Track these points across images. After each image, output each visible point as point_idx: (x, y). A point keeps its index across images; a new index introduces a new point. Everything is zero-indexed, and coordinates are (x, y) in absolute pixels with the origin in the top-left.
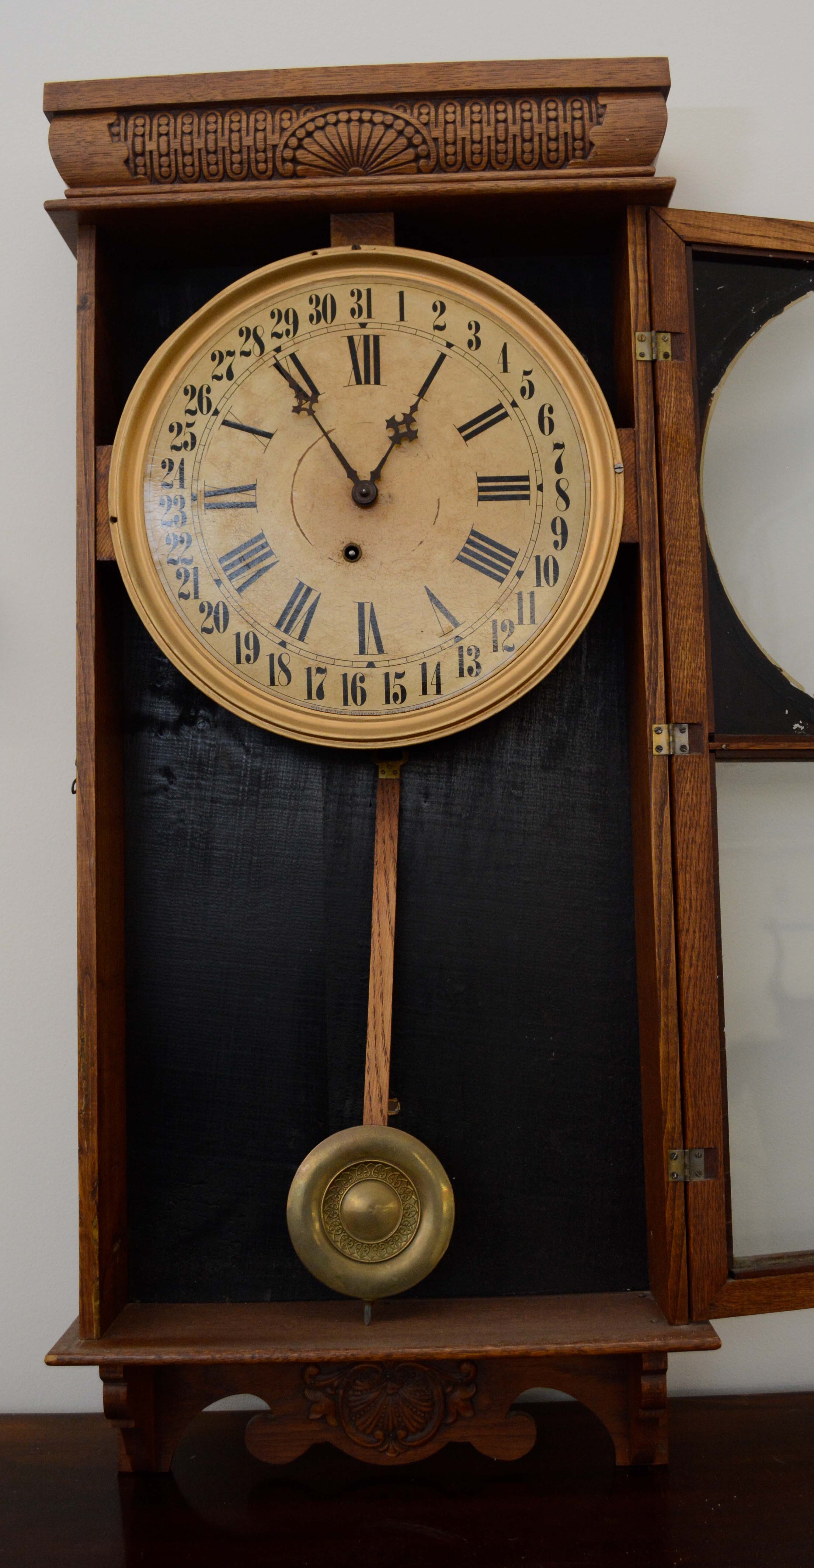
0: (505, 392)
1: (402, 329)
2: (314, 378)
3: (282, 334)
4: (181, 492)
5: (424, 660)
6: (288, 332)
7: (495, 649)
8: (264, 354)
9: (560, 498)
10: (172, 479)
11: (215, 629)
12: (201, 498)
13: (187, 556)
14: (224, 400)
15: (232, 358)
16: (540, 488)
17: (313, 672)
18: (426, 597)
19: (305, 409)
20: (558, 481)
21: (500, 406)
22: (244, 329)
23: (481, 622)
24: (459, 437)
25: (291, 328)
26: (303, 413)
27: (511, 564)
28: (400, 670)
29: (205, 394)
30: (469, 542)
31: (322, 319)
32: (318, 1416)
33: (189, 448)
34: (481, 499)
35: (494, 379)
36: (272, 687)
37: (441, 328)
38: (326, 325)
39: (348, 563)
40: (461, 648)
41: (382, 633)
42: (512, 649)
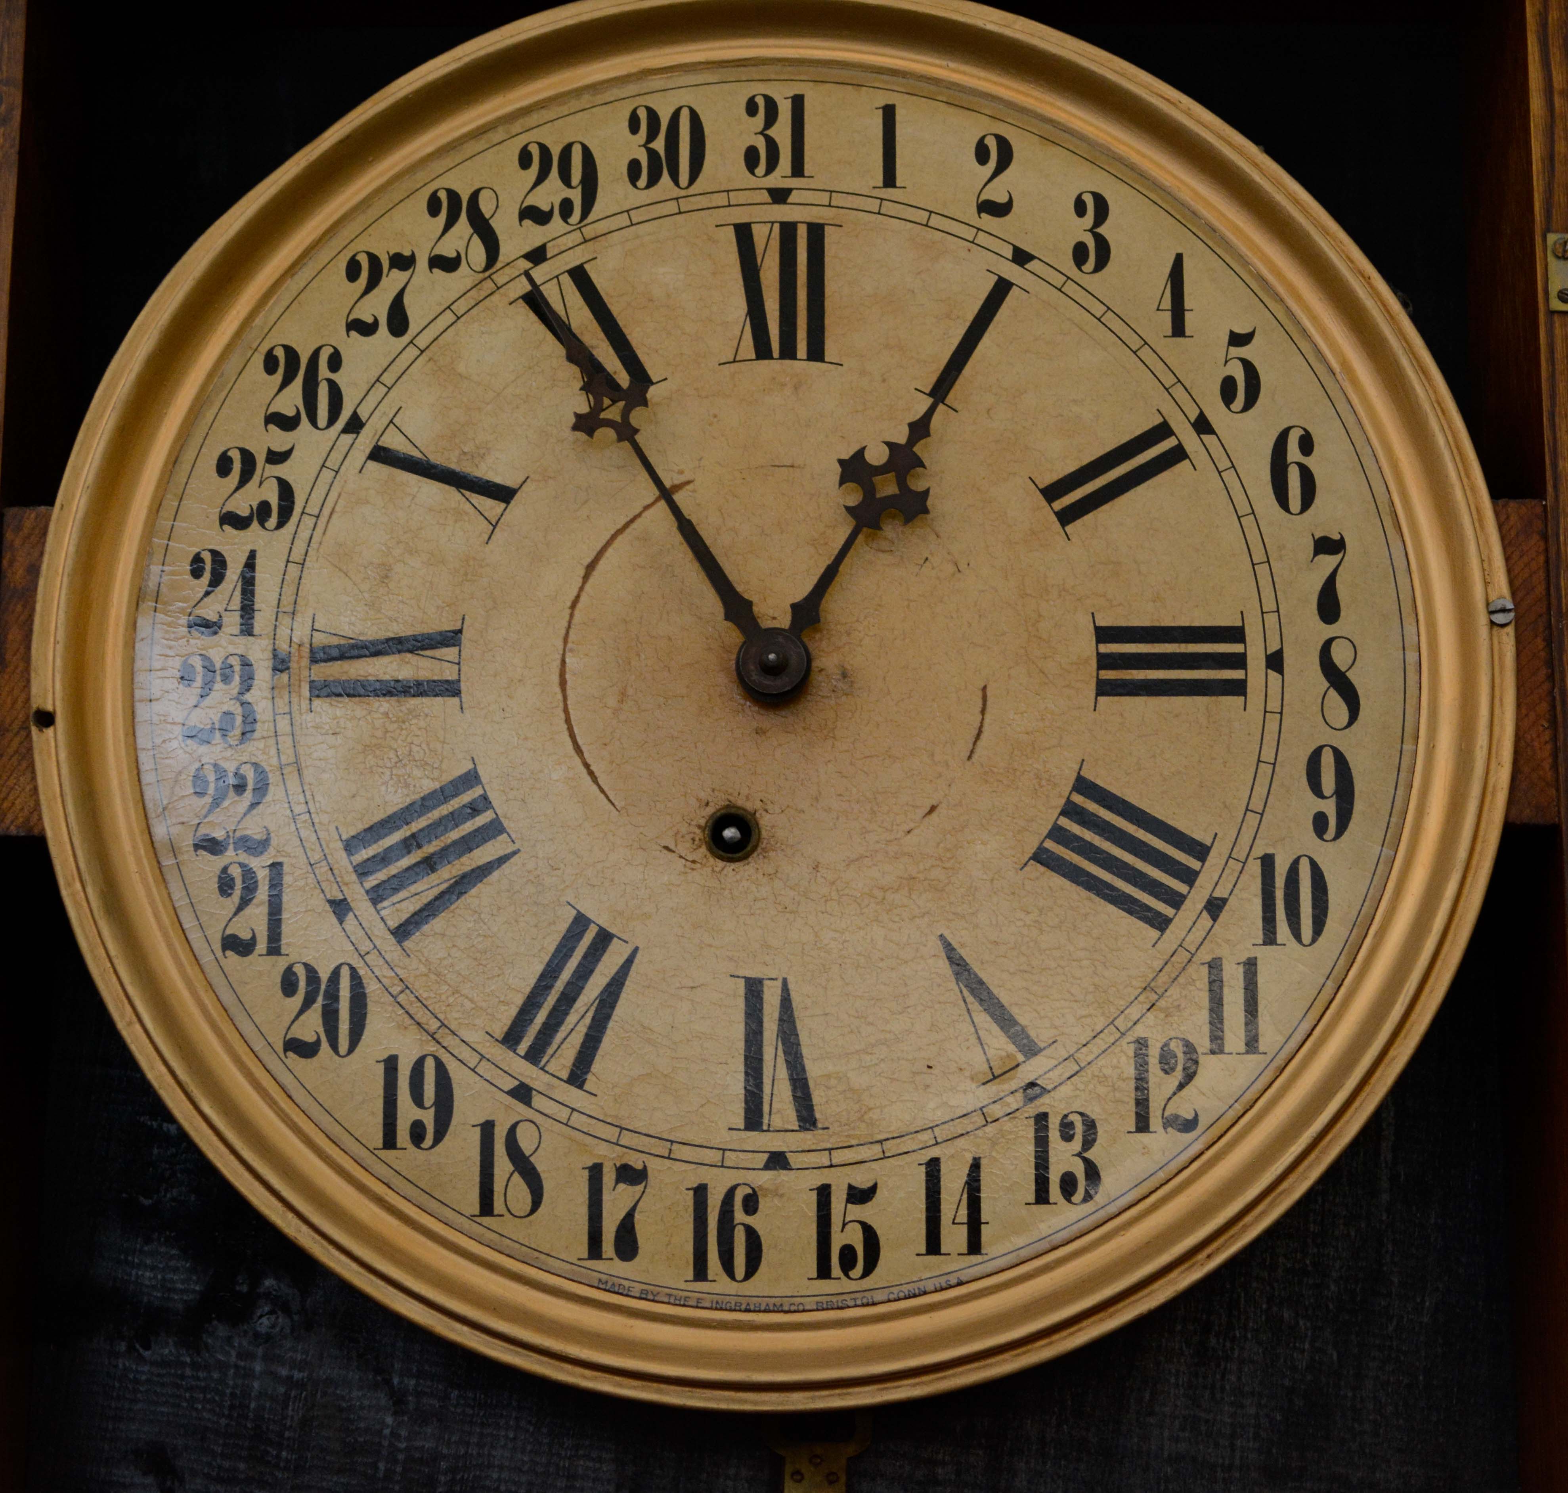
0: (1179, 392)
1: (888, 208)
2: (635, 336)
3: (551, 212)
4: (242, 645)
5: (934, 1152)
6: (566, 207)
7: (1142, 1125)
8: (499, 265)
9: (1333, 694)
10: (220, 608)
11: (325, 1045)
12: (300, 664)
13: (253, 829)
14: (380, 390)
15: (408, 274)
16: (1275, 662)
17: (609, 1177)
18: (944, 966)
19: (609, 423)
20: (1328, 644)
21: (1163, 430)
22: (443, 195)
23: (1100, 1044)
24: (1047, 514)
25: (576, 196)
26: (607, 434)
27: (1189, 877)
28: (861, 1179)
29: (324, 371)
30: (1070, 810)
31: (666, 177)
33: (273, 522)
34: (1104, 689)
35: (1145, 353)
36: (486, 1220)
37: (999, 210)
38: (677, 192)
39: (720, 864)
40: (1042, 1119)
41: (813, 1070)
42: (1189, 1125)
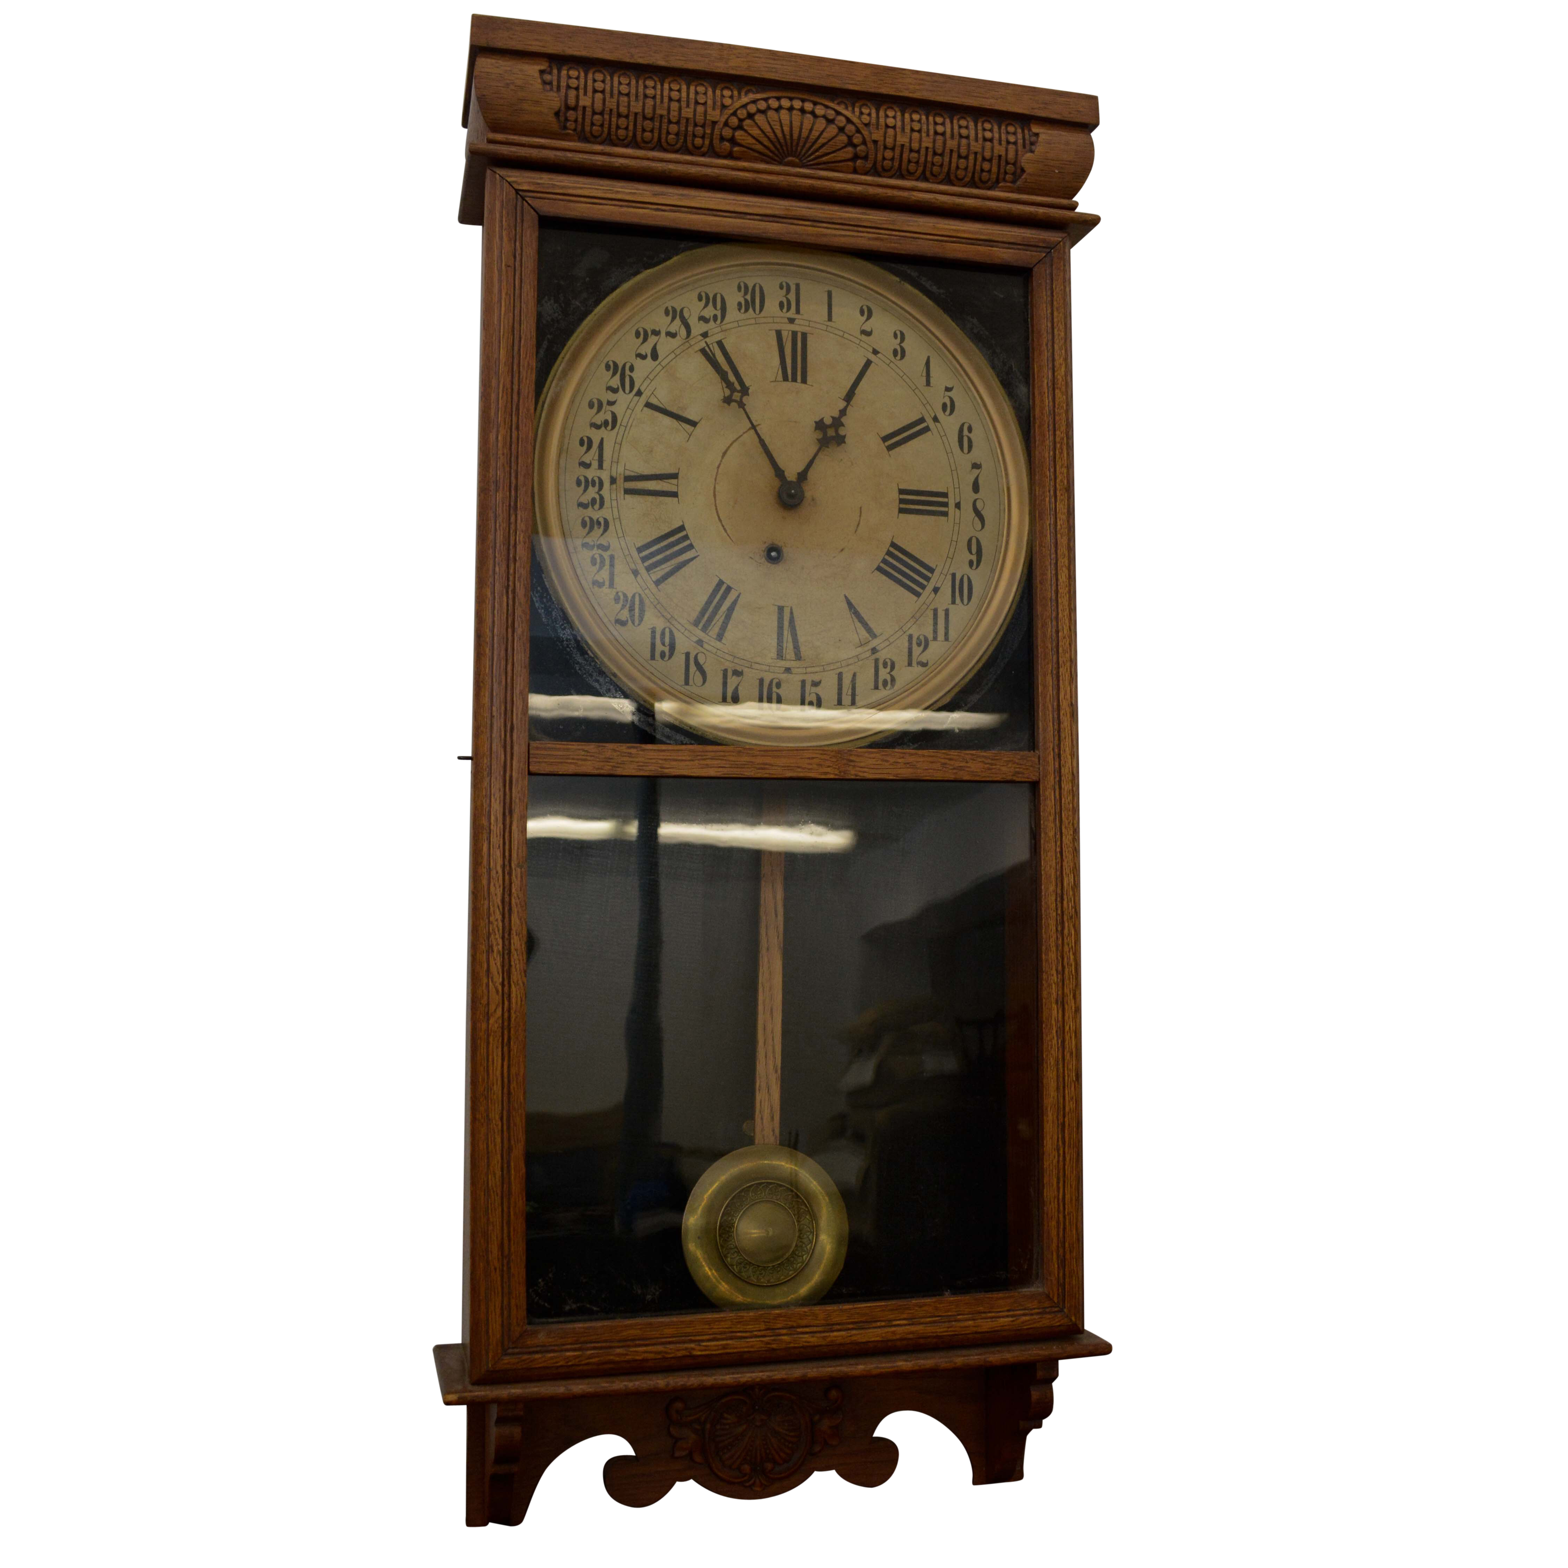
0: (928, 407)
1: (829, 329)
2: (740, 369)
3: (710, 319)
4: (599, 473)
5: (840, 670)
6: (715, 318)
7: (910, 664)
8: (691, 337)
9: (976, 518)
10: (591, 459)
11: (630, 622)
12: (620, 481)
13: (603, 541)
14: (648, 381)
15: (658, 337)
16: (958, 506)
17: (730, 673)
18: (846, 606)
19: (735, 401)
20: (975, 501)
21: (922, 420)
22: (670, 308)
23: (898, 635)
24: (883, 446)
25: (719, 313)
26: (733, 404)
27: (928, 579)
28: (816, 678)
29: (627, 372)
30: (889, 553)
31: (751, 310)
32: (684, 1453)
33: (609, 427)
34: (901, 511)
35: (916, 391)
36: (687, 687)
37: (868, 334)
38: (755, 316)
39: (769, 564)
40: (877, 661)
41: (801, 639)
42: (924, 665)
